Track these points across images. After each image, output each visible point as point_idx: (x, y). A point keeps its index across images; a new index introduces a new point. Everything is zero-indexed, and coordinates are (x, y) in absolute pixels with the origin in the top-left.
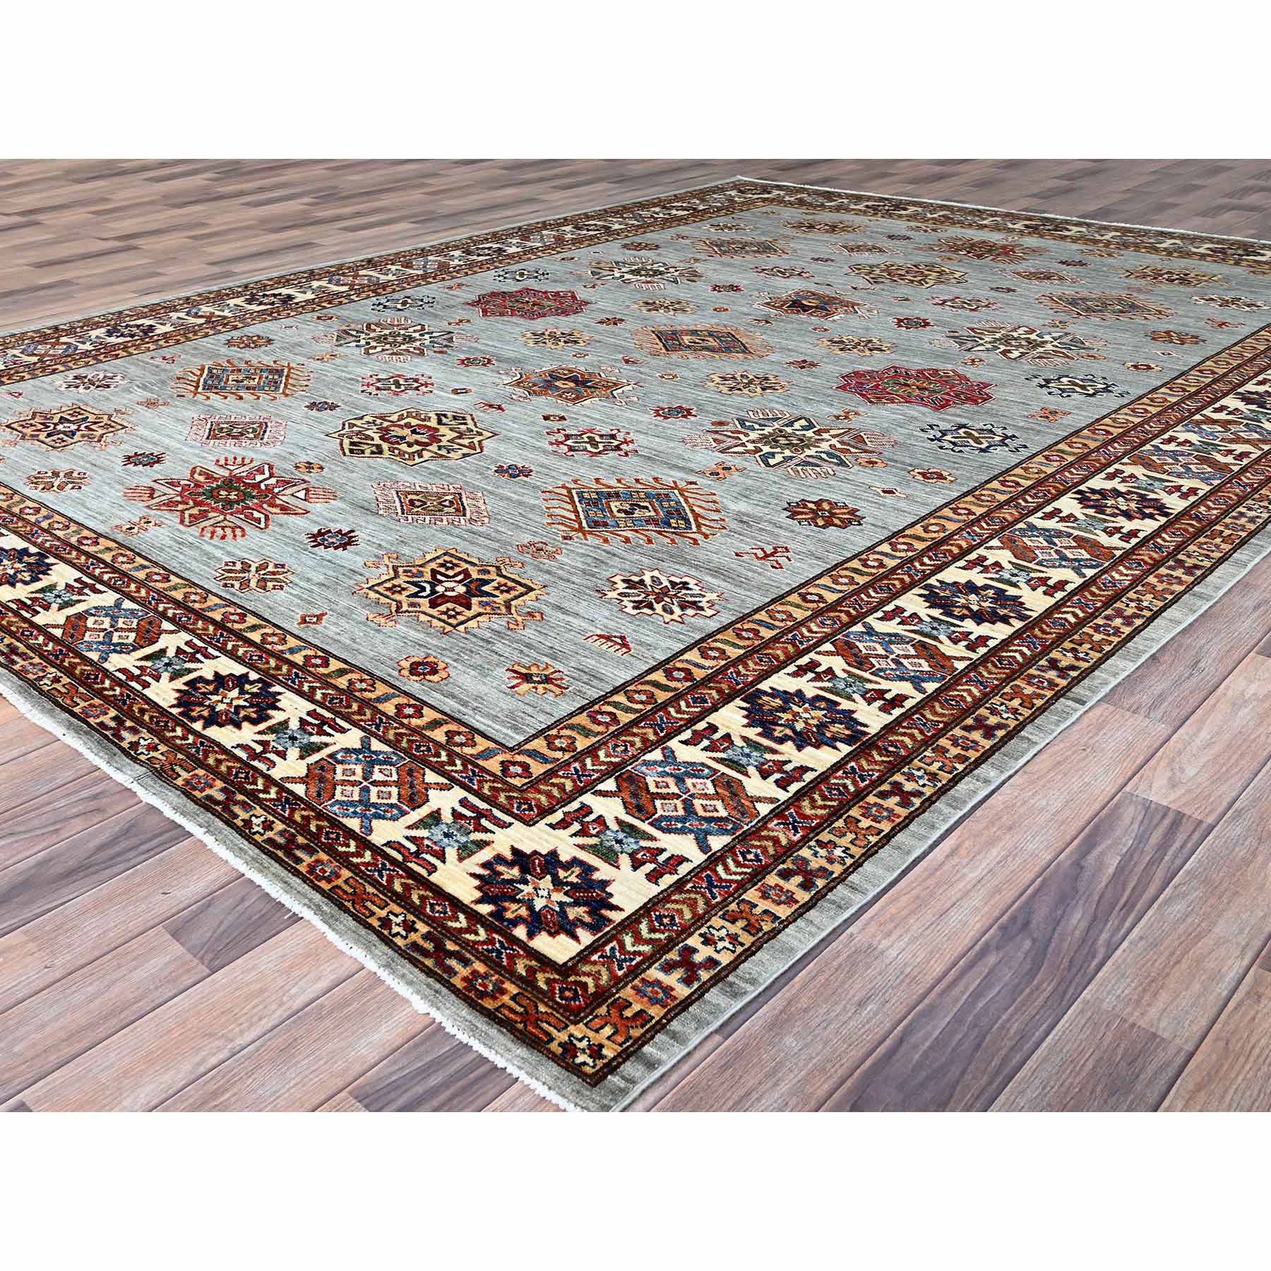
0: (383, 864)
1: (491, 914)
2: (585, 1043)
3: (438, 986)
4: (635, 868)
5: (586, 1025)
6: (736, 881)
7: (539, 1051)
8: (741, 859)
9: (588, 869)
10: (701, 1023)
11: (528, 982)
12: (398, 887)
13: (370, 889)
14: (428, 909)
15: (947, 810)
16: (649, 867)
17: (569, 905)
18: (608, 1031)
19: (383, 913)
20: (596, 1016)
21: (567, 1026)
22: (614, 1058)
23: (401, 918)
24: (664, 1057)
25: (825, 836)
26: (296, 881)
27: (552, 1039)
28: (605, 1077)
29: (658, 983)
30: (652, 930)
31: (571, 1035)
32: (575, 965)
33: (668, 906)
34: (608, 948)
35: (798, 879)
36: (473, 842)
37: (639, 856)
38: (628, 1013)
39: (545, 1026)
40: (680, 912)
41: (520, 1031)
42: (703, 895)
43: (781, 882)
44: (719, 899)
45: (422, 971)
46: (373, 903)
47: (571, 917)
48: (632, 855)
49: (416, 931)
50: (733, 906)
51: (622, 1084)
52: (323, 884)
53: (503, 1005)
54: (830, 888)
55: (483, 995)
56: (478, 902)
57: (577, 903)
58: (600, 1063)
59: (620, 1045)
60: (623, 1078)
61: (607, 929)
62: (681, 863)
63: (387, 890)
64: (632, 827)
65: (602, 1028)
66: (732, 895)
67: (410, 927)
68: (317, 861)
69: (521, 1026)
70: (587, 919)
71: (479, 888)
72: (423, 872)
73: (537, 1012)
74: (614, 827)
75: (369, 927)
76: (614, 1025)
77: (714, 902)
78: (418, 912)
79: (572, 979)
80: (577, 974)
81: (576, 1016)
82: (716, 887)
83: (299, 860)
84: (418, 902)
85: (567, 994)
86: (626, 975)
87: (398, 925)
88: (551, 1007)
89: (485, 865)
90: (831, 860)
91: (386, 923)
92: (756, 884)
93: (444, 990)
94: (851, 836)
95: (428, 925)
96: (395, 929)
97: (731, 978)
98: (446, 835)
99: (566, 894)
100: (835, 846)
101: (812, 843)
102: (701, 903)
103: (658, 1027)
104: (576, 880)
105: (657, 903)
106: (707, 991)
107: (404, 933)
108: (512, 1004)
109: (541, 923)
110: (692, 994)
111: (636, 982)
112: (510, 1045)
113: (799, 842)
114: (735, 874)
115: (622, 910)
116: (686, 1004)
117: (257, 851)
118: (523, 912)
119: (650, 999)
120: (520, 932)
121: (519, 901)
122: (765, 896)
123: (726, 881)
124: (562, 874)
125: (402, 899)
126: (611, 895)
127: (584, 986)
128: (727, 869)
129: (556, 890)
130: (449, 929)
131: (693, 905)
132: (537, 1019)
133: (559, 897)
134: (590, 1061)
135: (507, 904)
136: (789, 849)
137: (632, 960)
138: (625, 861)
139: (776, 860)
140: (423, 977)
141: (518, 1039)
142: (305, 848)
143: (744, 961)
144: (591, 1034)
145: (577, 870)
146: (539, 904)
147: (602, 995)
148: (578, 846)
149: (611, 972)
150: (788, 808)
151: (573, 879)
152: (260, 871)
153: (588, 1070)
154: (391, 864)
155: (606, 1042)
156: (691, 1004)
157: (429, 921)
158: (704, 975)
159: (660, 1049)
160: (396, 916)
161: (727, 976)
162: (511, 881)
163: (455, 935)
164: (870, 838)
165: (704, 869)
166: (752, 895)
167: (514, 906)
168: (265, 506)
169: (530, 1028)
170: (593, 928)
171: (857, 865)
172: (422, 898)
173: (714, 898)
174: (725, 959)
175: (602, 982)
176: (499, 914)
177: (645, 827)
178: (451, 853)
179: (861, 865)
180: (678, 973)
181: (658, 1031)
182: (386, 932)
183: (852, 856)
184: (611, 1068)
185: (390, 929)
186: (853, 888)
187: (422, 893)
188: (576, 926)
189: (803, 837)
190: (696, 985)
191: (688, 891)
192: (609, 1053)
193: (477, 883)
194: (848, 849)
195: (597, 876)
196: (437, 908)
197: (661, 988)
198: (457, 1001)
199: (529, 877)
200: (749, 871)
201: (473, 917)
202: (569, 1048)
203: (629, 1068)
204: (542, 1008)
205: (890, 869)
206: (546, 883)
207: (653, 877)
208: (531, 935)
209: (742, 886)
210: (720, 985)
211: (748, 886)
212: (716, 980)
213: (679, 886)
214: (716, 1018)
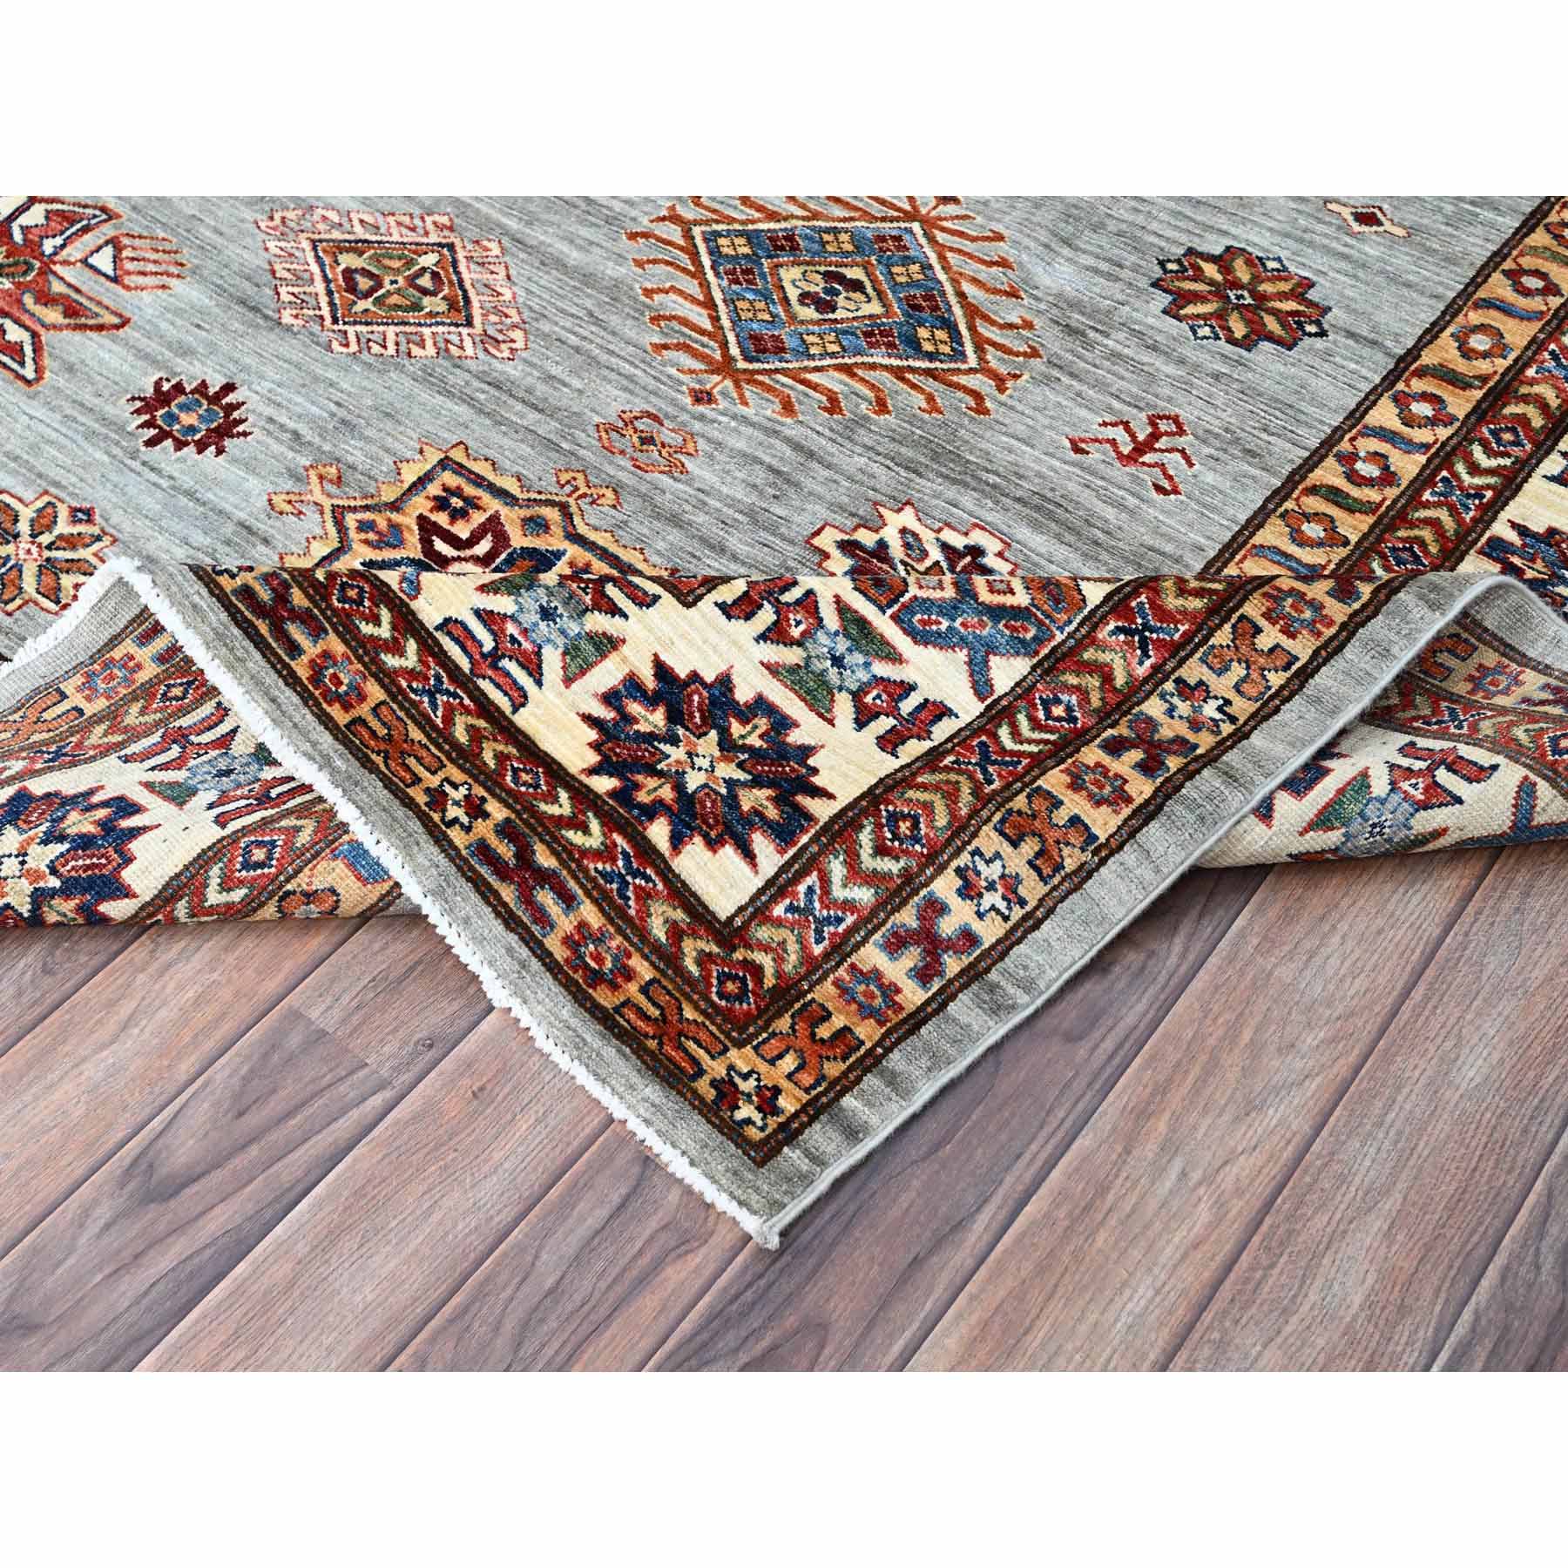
0: (438, 678)
1: (613, 794)
2: (752, 1083)
3: (524, 952)
4: (861, 723)
5: (756, 1048)
6: (1030, 755)
7: (679, 1093)
8: (1041, 715)
9: (783, 723)
10: (937, 1060)
11: (667, 958)
12: (461, 735)
13: (416, 734)
14: (509, 779)
15: (1418, 611)
16: (884, 724)
17: (745, 784)
18: (789, 1063)
19: (434, 781)
20: (774, 1034)
21: (726, 1050)
22: (796, 1115)
23: (463, 791)
24: (874, 1120)
25: (1193, 671)
26: (289, 697)
27: (700, 1072)
28: (779, 1151)
29: (876, 975)
30: (881, 850)
31: (731, 1068)
32: (746, 925)
33: (911, 794)
34: (802, 888)
35: (1136, 755)
36: (591, 637)
37: (869, 699)
38: (824, 1032)
39: (691, 1045)
40: (928, 807)
41: (651, 1053)
42: (971, 777)
43: (1106, 760)
44: (996, 785)
45: (498, 914)
46: (419, 760)
47: (746, 808)
48: (857, 696)
49: (486, 815)
50: (1020, 802)
51: (804, 1165)
52: (335, 711)
53: (627, 1003)
54: (1188, 773)
55: (596, 978)
56: (593, 771)
57: (757, 782)
58: (773, 1122)
59: (807, 1091)
60: (807, 1154)
61: (805, 839)
62: (938, 718)
63: (441, 736)
64: (862, 623)
65: (780, 1056)
66: (1019, 778)
67: (476, 809)
68: (326, 655)
69: (652, 1044)
70: (772, 813)
71: (596, 746)
72: (503, 702)
73: (681, 1019)
74: (831, 620)
75: (409, 803)
76: (800, 1053)
77: (988, 789)
78: (492, 781)
79: (738, 955)
80: (748, 946)
81: (741, 1030)
82: (994, 763)
83: (294, 649)
84: (492, 764)
85: (731, 987)
86: (827, 955)
87: (456, 803)
88: (703, 1012)
89: (610, 698)
90: (1195, 725)
91: (438, 799)
92: (1063, 761)
93: (535, 964)
94: (1238, 671)
95: (508, 806)
96: (453, 812)
97: (993, 976)
98: (547, 614)
99: (741, 766)
100: (1208, 696)
101: (1169, 686)
102: (966, 790)
103: (868, 1062)
104: (758, 743)
105: (890, 789)
106: (953, 997)
107: (465, 820)
108: (641, 1000)
109: (694, 816)
110: (927, 1002)
111: (842, 972)
112: (635, 1079)
113: (1146, 680)
114: (1030, 742)
115: (831, 796)
116: (917, 1020)
117: (224, 616)
118: (667, 793)
119: (860, 1005)
120: (659, 832)
121: (661, 774)
122: (1076, 785)
123: (1012, 753)
124: (736, 729)
125: (466, 757)
126: (815, 771)
127: (757, 971)
128: (1016, 734)
129: (725, 759)
130: (541, 817)
131: (952, 796)
132: (680, 1033)
133: (727, 770)
134: (757, 1117)
135: (640, 778)
136: (1127, 698)
137: (839, 920)
138: (844, 707)
139: (1101, 720)
140: (498, 927)
141: (648, 1068)
142: (305, 618)
143: (1019, 941)
144: (763, 1067)
145: (763, 723)
146: (694, 781)
147: (786, 993)
148: (767, 666)
149: (804, 947)
150: (1136, 593)
151: (755, 741)
152: (231, 668)
153: (754, 1133)
154: (452, 679)
155: (785, 1084)
156: (924, 1022)
157: (510, 798)
158: (953, 965)
159: (869, 1104)
160: (455, 786)
161: (988, 970)
162: (650, 737)
163: (550, 829)
164: (1271, 676)
165: (977, 732)
166: (1054, 780)
167: (652, 783)
168: (28, 300)
169: (668, 1049)
170: (783, 835)
171: (1240, 735)
172: (501, 758)
173: (990, 782)
174: (990, 932)
175: (788, 968)
176: (624, 795)
177: (883, 624)
178: (552, 660)
179: (1247, 736)
180: (912, 957)
181: (867, 1070)
182: (436, 817)
183: (1233, 719)
184: (789, 1133)
185: (444, 811)
186: (1230, 777)
187: (501, 747)
188: (751, 826)
189: (1156, 669)
190: (936, 985)
191: (947, 769)
192: (787, 1104)
193: (593, 735)
194: (1228, 702)
195: (795, 737)
196: (525, 777)
197: (881, 986)
198: (556, 989)
199: (681, 731)
200: (1052, 737)
201: (582, 796)
202: (727, 1092)
203: (819, 1135)
204: (689, 1013)
205: (1296, 744)
206: (709, 744)
207: (889, 742)
208: (677, 841)
209: (1040, 763)
210: (975, 987)
211: (1050, 762)
212: (971, 975)
213: (931, 760)
214: (962, 1052)
